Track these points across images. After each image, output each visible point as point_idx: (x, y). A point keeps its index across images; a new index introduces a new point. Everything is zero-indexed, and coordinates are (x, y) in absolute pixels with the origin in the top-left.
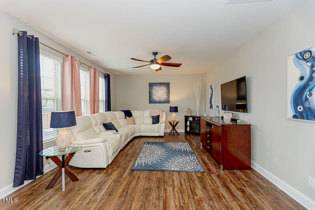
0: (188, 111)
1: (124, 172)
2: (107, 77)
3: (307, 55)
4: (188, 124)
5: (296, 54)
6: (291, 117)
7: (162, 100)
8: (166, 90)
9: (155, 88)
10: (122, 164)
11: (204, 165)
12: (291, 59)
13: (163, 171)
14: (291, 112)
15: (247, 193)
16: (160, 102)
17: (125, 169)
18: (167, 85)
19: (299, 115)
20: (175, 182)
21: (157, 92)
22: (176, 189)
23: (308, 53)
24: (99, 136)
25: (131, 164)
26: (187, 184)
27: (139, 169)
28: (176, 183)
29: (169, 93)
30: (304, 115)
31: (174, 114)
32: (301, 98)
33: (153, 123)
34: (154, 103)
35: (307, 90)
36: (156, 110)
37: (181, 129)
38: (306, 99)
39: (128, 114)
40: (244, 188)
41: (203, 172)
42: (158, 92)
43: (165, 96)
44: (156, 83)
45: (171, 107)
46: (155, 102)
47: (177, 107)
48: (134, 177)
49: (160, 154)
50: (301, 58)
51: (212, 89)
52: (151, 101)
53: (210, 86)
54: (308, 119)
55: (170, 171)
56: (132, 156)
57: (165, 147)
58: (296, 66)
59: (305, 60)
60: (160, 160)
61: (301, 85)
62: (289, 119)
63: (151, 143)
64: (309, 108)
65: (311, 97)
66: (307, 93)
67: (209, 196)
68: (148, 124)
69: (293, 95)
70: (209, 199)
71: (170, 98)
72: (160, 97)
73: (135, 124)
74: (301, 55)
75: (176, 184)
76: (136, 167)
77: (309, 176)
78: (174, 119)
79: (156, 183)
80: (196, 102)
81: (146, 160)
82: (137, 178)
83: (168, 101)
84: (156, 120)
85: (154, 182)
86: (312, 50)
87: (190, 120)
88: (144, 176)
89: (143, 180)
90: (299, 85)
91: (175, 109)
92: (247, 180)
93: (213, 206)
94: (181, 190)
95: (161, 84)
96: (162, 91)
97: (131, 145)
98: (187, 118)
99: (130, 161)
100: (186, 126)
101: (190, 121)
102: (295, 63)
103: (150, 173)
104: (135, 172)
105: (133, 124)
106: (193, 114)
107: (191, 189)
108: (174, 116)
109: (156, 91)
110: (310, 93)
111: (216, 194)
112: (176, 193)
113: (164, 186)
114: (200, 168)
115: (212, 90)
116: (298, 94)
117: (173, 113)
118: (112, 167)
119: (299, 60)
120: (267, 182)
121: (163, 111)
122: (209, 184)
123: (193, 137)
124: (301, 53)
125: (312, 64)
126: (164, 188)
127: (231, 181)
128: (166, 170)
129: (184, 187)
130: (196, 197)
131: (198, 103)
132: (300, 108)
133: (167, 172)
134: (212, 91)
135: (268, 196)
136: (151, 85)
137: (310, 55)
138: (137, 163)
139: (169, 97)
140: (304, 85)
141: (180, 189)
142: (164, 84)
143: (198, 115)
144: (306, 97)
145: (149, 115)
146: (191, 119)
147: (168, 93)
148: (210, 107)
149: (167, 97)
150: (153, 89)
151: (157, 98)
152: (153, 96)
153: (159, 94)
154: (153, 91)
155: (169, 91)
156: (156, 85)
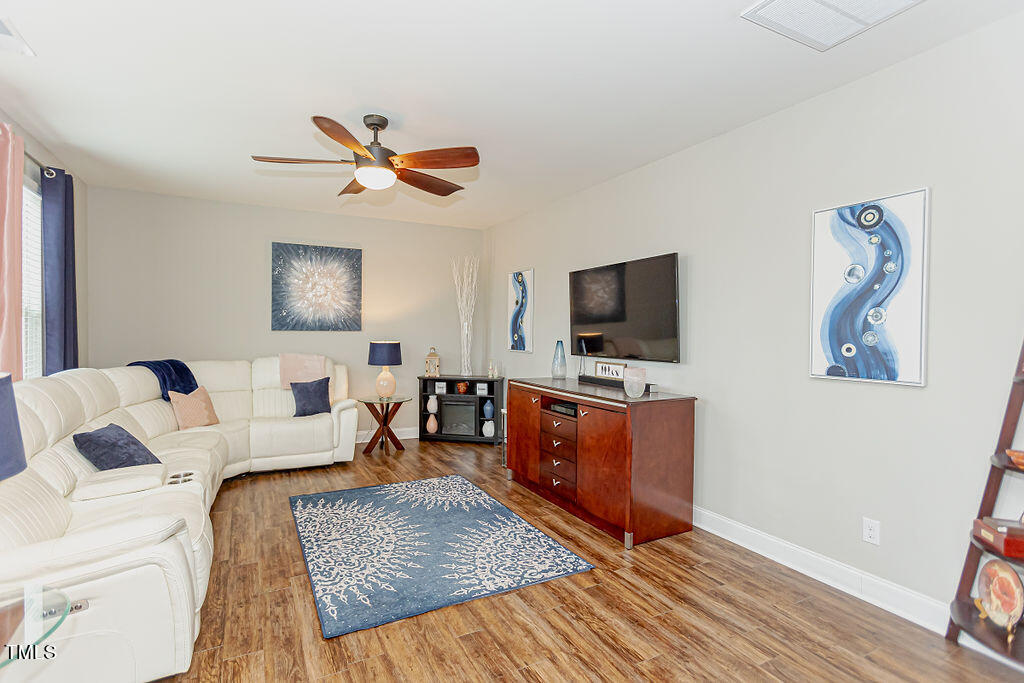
0: (431, 358)
1: (298, 660)
2: (58, 189)
3: (869, 217)
4: (432, 405)
5: (838, 209)
6: (824, 372)
7: (331, 316)
8: (345, 279)
9: (301, 268)
10: (258, 626)
11: (572, 545)
12: (825, 221)
13: (460, 603)
14: (822, 361)
15: (738, 599)
16: (322, 326)
17: (289, 642)
18: (351, 258)
19: (844, 368)
20: (535, 631)
21: (310, 285)
22: (562, 658)
23: (874, 211)
24: (71, 504)
25: (301, 609)
26: (581, 626)
27: (358, 624)
28: (546, 637)
29: (360, 290)
30: (860, 366)
31: (386, 373)
32: (853, 324)
33: (302, 412)
34: (294, 328)
35: (869, 304)
36: (312, 358)
37: (406, 428)
38: (867, 326)
39: (175, 377)
40: (720, 587)
41: (591, 572)
42: (315, 284)
43: (344, 302)
44: (306, 248)
45: (373, 346)
46: (299, 326)
47: (397, 346)
48: (363, 669)
49: (394, 539)
50: (854, 222)
51: (522, 283)
52: (282, 320)
53: (511, 276)
54: (868, 378)
55: (486, 597)
56: (275, 572)
57: (391, 506)
58: (838, 240)
59: (863, 227)
60: (417, 560)
61: (852, 292)
62: (817, 378)
63: (318, 496)
64: (874, 349)
65: (878, 322)
66: (867, 311)
67: (672, 647)
68: (276, 418)
69: (830, 313)
70: (679, 657)
71: (363, 311)
72: (320, 305)
73: (213, 421)
74: (853, 214)
75: (546, 640)
76: (340, 619)
77: (865, 518)
78: (385, 393)
79: (478, 662)
80: (459, 327)
81: (362, 577)
82: (380, 667)
83: (353, 324)
84: (313, 399)
85: (463, 659)
86: (882, 204)
87: (437, 392)
88: (408, 653)
89: (416, 670)
90: (847, 292)
91: (388, 355)
92: (708, 561)
93: (706, 675)
94: (580, 658)
95: (325, 252)
96: (330, 283)
97: (229, 519)
98: (427, 385)
99: (283, 600)
100: (424, 416)
101: (439, 398)
102: (834, 233)
103: (419, 625)
104: (351, 641)
105: (207, 421)
106: (450, 372)
107: (606, 642)
108: (384, 380)
109: (306, 281)
110: (876, 312)
111: (681, 632)
112: (574, 674)
113: (517, 666)
114: (569, 558)
115: (524, 287)
116: (845, 313)
117: (384, 367)
118: (212, 655)
119: (848, 227)
120: (747, 554)
121: (335, 363)
122: (639, 606)
123: (461, 454)
124: (852, 209)
125: (882, 239)
126: (521, 672)
127: (679, 577)
128: (470, 598)
129: (582, 643)
130: (645, 666)
131: (466, 331)
132: (849, 350)
133: (480, 604)
134: (524, 291)
135: (781, 594)
136: (283, 253)
137: (877, 217)
138: (327, 600)
139: (358, 306)
140: (861, 289)
141: (575, 655)
142: (340, 254)
143: (466, 374)
144: (866, 319)
145: (278, 377)
146: (441, 388)
147: (356, 291)
148: (510, 343)
149: (349, 304)
150: (289, 271)
151: (307, 309)
152: (291, 299)
153: (318, 294)
154: (289, 280)
155: (360, 283)
156: (306, 252)
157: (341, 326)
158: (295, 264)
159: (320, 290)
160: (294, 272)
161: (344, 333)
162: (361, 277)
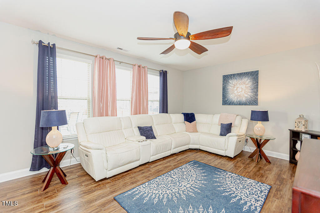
0: (299, 120)
4: (298, 146)
7: (244, 99)
8: (250, 84)
9: (232, 83)
16: (240, 104)
18: (253, 75)
21: (236, 88)
29: (257, 88)
34: (229, 104)
36: (231, 115)
39: (190, 118)
43: (250, 94)
44: (234, 75)
46: (231, 103)
52: (226, 102)
71: (259, 97)
72: (240, 96)
73: (196, 131)
83: (254, 102)
84: (227, 129)
95: (242, 75)
96: (243, 86)
108: (259, 128)
109: (234, 87)
136: (227, 78)
139: (257, 95)
142: (248, 74)
147: (256, 88)
149: (252, 94)
150: (228, 84)
151: (234, 97)
152: (229, 94)
153: (239, 91)
154: (228, 87)
155: (257, 85)
156: (234, 77)
157: (248, 103)
158: (230, 81)
159: (240, 90)
160: (230, 85)
161: (249, 106)
162: (258, 82)
